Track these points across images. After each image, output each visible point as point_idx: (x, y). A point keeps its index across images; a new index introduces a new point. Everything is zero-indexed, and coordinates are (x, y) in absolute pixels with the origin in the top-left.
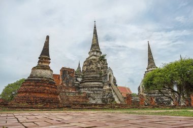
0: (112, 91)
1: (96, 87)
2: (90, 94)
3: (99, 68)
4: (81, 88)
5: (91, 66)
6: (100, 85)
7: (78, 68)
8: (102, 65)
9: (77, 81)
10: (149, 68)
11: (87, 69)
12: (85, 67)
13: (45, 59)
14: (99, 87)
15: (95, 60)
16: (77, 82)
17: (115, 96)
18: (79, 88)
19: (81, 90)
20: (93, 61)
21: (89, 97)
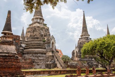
0: (55, 58)
1: (40, 53)
2: (34, 60)
3: (42, 35)
4: (25, 54)
5: (35, 33)
6: (44, 51)
7: (22, 34)
8: (45, 32)
9: (21, 46)
10: (83, 36)
11: (31, 36)
12: (29, 33)
13: (9, 34)
14: (42, 53)
15: (38, 27)
16: (21, 48)
17: (57, 62)
18: (24, 54)
19: (25, 55)
20: (37, 28)
21: (34, 62)
